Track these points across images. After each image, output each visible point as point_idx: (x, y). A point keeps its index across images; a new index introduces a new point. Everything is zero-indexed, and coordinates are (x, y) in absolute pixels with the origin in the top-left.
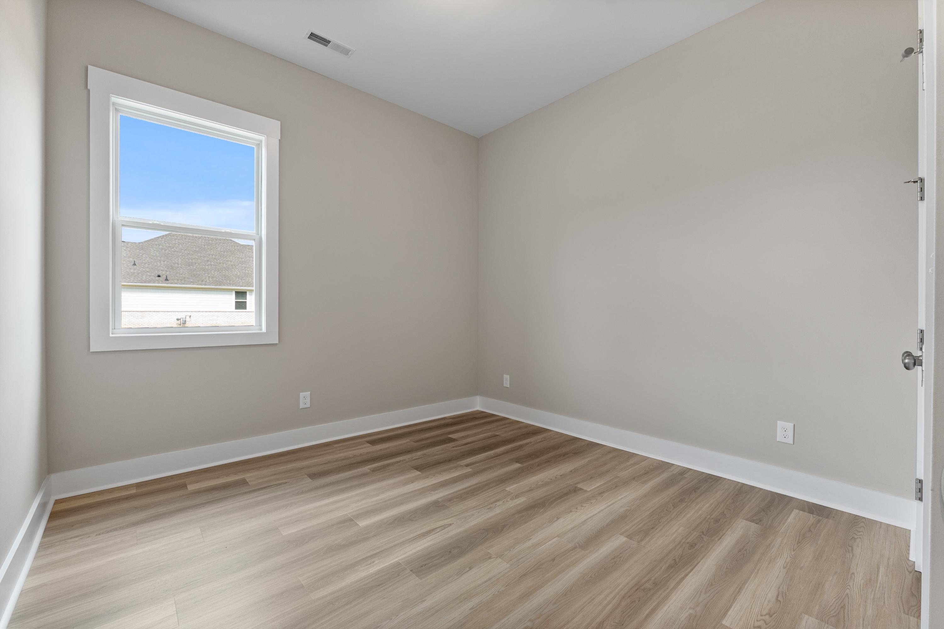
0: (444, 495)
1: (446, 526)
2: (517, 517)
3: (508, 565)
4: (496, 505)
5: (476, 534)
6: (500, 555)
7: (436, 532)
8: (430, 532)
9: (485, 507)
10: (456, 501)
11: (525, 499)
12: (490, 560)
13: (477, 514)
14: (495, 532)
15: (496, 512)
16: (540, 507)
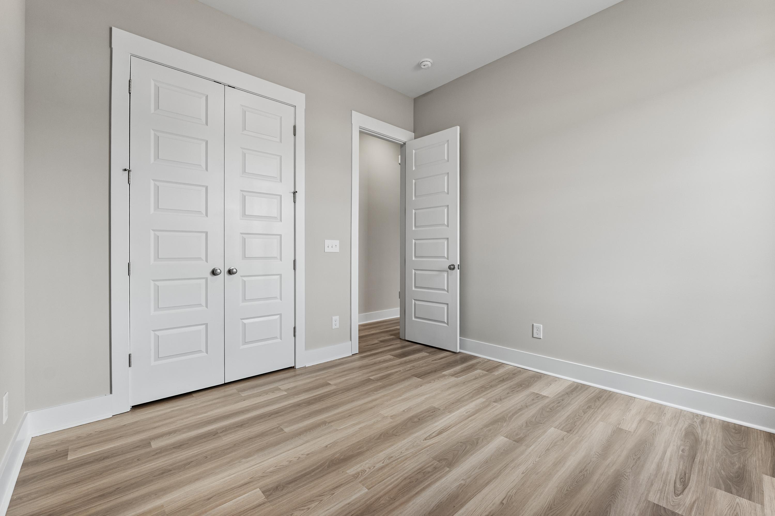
0: (446, 478)
1: (428, 438)
2: (365, 448)
3: (380, 412)
4: (383, 463)
5: (403, 432)
6: (385, 418)
7: (435, 433)
8: (440, 433)
9: (395, 460)
10: (428, 467)
11: (348, 472)
12: (392, 415)
13: (403, 451)
14: (387, 433)
15: (384, 454)
16: (336, 461)
